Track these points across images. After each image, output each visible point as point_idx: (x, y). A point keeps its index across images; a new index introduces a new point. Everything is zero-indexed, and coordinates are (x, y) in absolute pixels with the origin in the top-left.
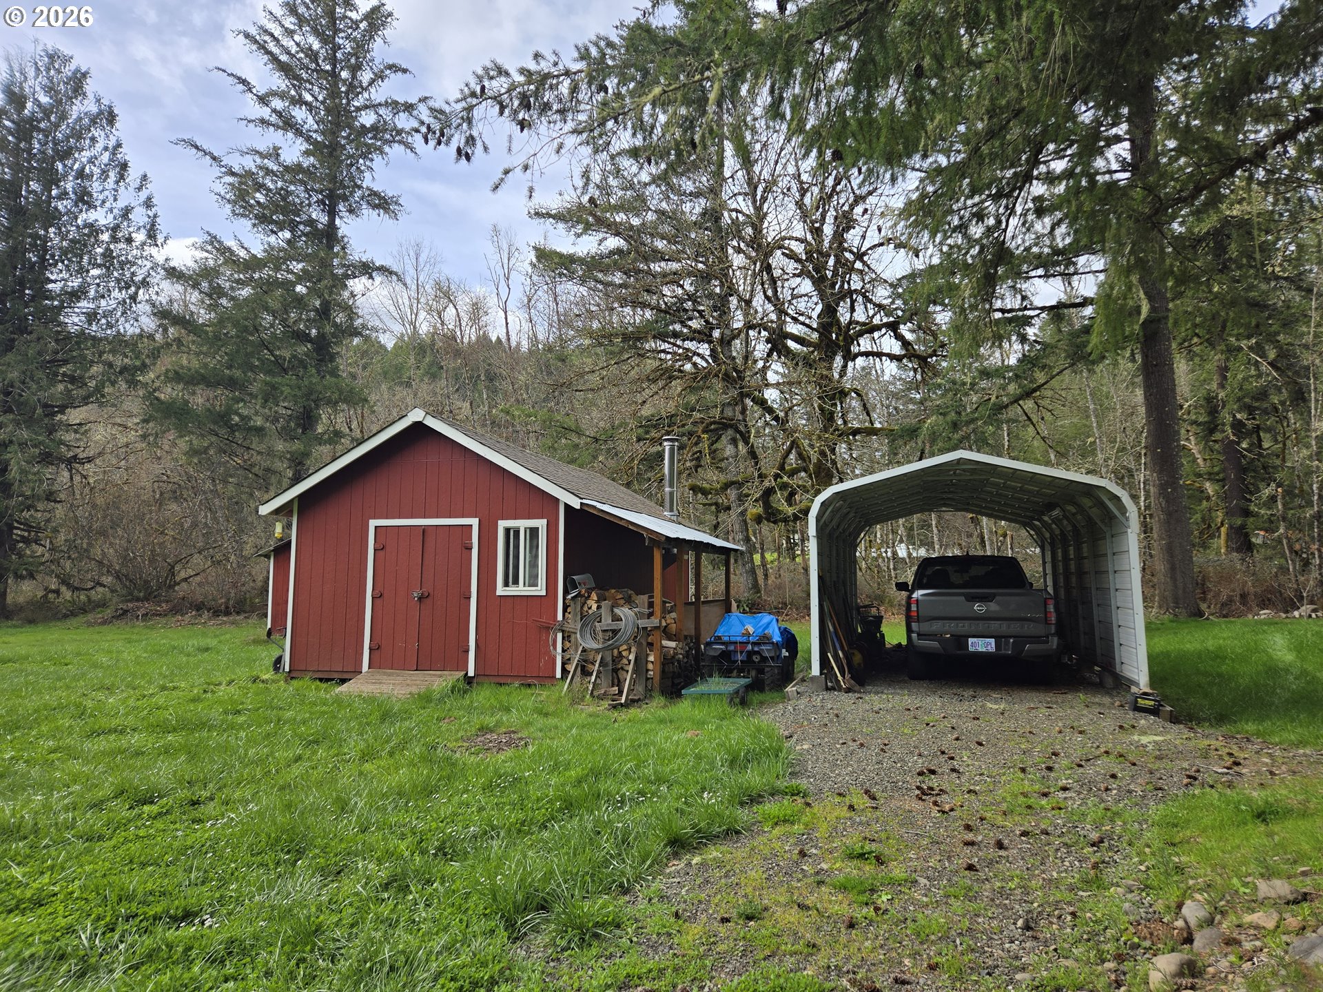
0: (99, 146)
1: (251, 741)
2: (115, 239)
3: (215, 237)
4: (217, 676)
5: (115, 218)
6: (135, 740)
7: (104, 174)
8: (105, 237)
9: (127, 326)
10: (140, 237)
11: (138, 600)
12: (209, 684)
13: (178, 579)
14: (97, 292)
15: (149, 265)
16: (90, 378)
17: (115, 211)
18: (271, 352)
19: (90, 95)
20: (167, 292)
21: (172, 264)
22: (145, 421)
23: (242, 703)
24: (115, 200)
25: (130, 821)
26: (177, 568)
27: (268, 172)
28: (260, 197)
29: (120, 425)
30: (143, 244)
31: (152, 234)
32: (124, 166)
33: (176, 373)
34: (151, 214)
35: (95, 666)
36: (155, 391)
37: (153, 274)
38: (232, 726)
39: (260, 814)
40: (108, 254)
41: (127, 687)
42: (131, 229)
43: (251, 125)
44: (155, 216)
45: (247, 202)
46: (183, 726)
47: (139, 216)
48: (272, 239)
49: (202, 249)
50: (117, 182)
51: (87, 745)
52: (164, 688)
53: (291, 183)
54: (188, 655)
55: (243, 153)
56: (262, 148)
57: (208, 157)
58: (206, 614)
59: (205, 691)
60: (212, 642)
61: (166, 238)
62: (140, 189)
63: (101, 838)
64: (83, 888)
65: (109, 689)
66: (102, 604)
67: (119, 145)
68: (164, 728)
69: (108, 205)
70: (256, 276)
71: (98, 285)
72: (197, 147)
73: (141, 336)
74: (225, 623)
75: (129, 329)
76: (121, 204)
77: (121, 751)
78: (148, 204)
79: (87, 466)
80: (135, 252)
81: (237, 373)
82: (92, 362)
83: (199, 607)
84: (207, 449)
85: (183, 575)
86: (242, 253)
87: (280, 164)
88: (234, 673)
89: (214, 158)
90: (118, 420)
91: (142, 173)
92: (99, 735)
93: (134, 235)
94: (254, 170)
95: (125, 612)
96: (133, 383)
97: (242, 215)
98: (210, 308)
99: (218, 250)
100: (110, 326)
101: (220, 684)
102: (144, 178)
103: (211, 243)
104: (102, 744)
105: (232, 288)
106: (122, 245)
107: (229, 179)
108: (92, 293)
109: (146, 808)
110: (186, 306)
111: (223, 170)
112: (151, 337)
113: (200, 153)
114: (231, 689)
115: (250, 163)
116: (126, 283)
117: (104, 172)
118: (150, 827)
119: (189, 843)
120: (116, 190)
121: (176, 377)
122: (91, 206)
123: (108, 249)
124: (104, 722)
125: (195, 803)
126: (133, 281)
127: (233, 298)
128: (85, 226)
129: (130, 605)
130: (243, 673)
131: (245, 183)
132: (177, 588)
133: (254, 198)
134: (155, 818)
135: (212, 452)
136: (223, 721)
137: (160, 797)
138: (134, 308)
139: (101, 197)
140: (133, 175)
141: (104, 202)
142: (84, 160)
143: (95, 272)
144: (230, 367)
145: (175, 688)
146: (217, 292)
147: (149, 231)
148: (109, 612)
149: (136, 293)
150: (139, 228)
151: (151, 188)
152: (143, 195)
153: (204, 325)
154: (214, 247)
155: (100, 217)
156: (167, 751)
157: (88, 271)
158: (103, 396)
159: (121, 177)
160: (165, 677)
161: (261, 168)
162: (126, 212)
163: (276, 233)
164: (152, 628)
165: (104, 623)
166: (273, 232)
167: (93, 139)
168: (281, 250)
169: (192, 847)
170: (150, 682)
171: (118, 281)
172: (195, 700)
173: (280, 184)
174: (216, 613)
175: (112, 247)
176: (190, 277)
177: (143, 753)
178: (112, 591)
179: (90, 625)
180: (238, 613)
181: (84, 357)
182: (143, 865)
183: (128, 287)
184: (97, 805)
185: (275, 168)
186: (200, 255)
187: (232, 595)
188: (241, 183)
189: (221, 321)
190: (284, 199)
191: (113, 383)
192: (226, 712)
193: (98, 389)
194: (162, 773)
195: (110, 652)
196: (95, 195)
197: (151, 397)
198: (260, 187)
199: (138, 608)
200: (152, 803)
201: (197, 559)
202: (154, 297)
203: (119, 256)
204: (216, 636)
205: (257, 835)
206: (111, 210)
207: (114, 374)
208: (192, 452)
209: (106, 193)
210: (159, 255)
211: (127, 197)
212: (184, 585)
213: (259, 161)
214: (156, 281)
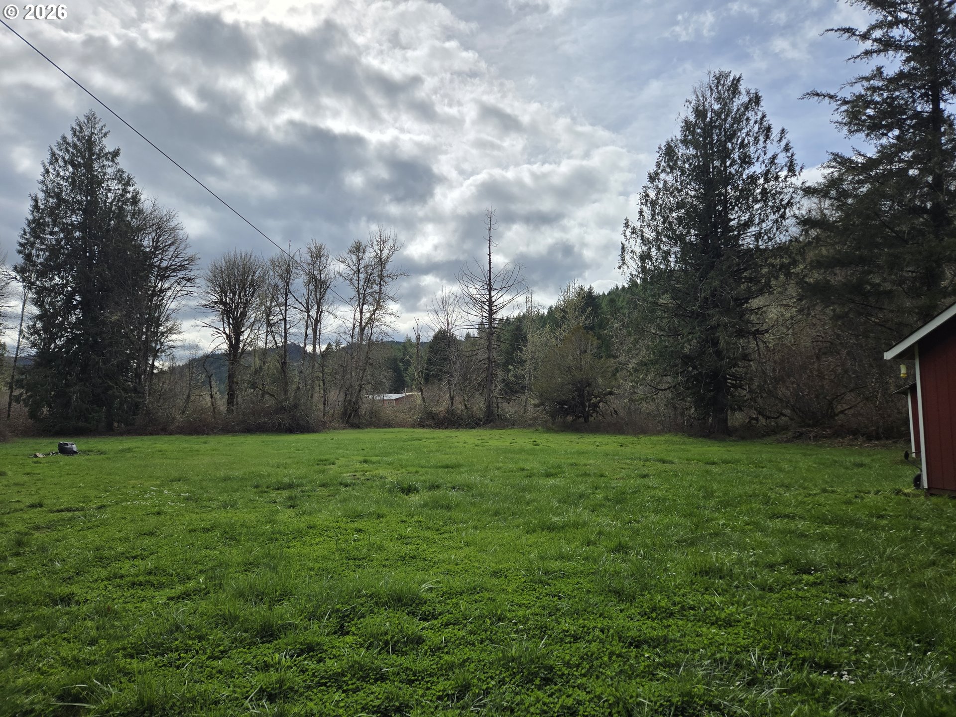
0: (752, 123)
1: (889, 542)
2: (767, 180)
3: (837, 155)
4: (867, 486)
5: (766, 166)
6: (801, 525)
7: (757, 140)
8: (761, 181)
9: (781, 236)
10: (783, 174)
11: (809, 426)
12: (860, 492)
13: (837, 411)
14: (760, 219)
15: (791, 190)
16: (761, 277)
17: (766, 161)
18: (892, 230)
19: (743, 91)
20: (806, 206)
21: (807, 185)
22: (800, 300)
23: (885, 510)
24: (765, 154)
25: (793, 583)
26: (835, 403)
27: (874, 89)
28: (870, 112)
29: (785, 305)
30: (786, 177)
31: (791, 169)
32: (769, 129)
33: (818, 261)
34: (789, 155)
35: (780, 470)
36: (804, 277)
37: (794, 196)
38: (875, 527)
39: (894, 602)
40: (764, 192)
41: (799, 486)
42: (777, 170)
43: (858, 60)
44: (792, 155)
45: (860, 120)
46: (836, 521)
47: (782, 159)
48: (884, 141)
49: (829, 167)
50: (765, 142)
51: (769, 523)
52: (824, 491)
53: (895, 90)
54: (847, 468)
55: (852, 84)
56: (867, 74)
57: (827, 98)
58: (861, 439)
59: (856, 497)
60: (866, 460)
61: (802, 168)
62: (780, 140)
63: (771, 590)
64: (756, 622)
65: (788, 487)
66: (786, 428)
67: (764, 116)
68: (823, 520)
69: (761, 159)
70: (873, 173)
71: (760, 214)
72: (818, 95)
73: (790, 241)
74: (877, 445)
75: (782, 238)
76: (769, 155)
77: (791, 532)
78: (787, 148)
79: (767, 335)
80: (781, 185)
81: (865, 252)
82: (761, 266)
83: (855, 433)
84: (847, 313)
85: (840, 408)
86: (860, 160)
87: (883, 80)
88: (881, 485)
89: (831, 97)
90: (784, 303)
91: (781, 129)
92: (778, 518)
93: (779, 174)
94: (863, 93)
95: (801, 434)
96: (788, 275)
97: (857, 131)
98: (838, 208)
99: (840, 163)
100: (770, 239)
101: (869, 493)
102: (783, 131)
103: (835, 160)
104: (778, 524)
105: (854, 188)
106: (772, 183)
107: (845, 108)
108: (757, 221)
109: (805, 577)
110: (822, 211)
111: (839, 102)
112: (797, 240)
113: (821, 98)
114: (879, 498)
115: (859, 89)
116: (777, 208)
117: (756, 138)
118: (807, 591)
119: (835, 610)
120: (765, 147)
121: (818, 264)
122: (750, 163)
123: (764, 189)
124: (781, 509)
125: (842, 581)
126: (781, 205)
127: (856, 196)
128: (748, 178)
129: (804, 429)
130: (888, 487)
131: (857, 106)
132: (836, 418)
133: (865, 114)
134: (811, 586)
135: (851, 316)
136: (868, 523)
137: (816, 571)
138: (784, 224)
139: (756, 155)
140: (775, 133)
141: (758, 158)
142: (744, 135)
143: (757, 206)
144: (859, 248)
145: (833, 492)
146: (844, 194)
147: (789, 167)
148: (790, 434)
149: (785, 212)
150: (782, 168)
151: (788, 136)
152: (783, 143)
153: (835, 222)
154: (837, 162)
155: (757, 169)
156: (822, 537)
157: (753, 207)
158: (771, 287)
159: (767, 137)
160: (827, 483)
161: (868, 89)
162: (774, 157)
163: (886, 134)
164: (821, 446)
165: (788, 441)
166: (883, 134)
167: (748, 119)
168: (892, 146)
169: (837, 615)
170: (816, 486)
171: (772, 207)
172: (848, 502)
173: (885, 95)
174: (869, 438)
175: (766, 186)
176: (822, 190)
177: (806, 536)
178: (792, 419)
179: (779, 442)
180: (887, 439)
181: (756, 264)
182: (798, 618)
183: (779, 210)
184: (772, 567)
185: (880, 84)
186: (827, 171)
187: (881, 424)
188: (853, 107)
189: (847, 217)
190: (890, 105)
191: (777, 278)
192: (871, 515)
193: (768, 283)
194: (818, 553)
195: (791, 461)
196: (752, 155)
197: (801, 283)
198: (868, 104)
199: (810, 432)
200: (810, 574)
201: (849, 396)
202: (797, 212)
203: (770, 191)
204: (870, 455)
205: (890, 619)
206: (763, 162)
207: (775, 271)
208: (836, 317)
209: (759, 151)
210: (797, 181)
211: (773, 148)
212: (841, 416)
213: (866, 84)
214: (797, 200)
